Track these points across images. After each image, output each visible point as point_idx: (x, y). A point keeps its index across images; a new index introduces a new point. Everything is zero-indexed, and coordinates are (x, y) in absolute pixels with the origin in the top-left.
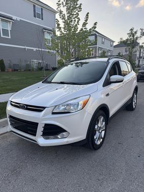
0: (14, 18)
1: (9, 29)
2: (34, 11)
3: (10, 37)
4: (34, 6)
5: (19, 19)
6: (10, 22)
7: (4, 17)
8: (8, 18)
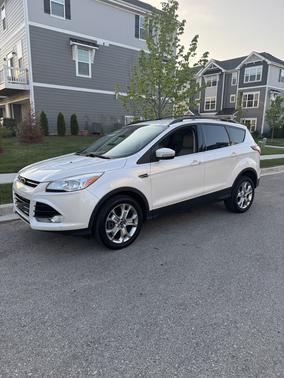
0: (100, 42)
1: (90, 62)
2: (137, 26)
3: (90, 76)
4: (137, 17)
5: (107, 43)
6: (92, 49)
7: (82, 42)
8: (89, 43)
